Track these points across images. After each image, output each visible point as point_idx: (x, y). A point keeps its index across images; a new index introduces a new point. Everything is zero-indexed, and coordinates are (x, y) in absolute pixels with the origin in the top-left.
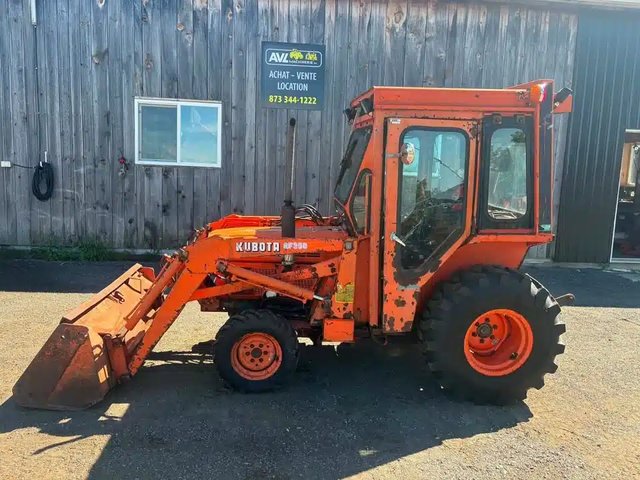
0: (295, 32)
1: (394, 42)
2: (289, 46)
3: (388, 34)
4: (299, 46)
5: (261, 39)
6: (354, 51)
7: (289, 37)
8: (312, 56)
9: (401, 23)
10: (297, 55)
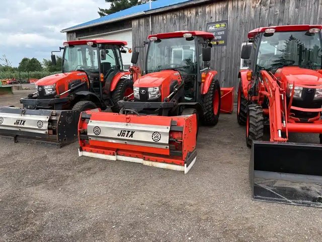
0: (217, 19)
1: (256, 12)
2: (216, 23)
3: (253, 9)
4: (219, 22)
5: (207, 22)
6: (239, 19)
7: (219, 19)
8: (223, 25)
9: (259, 4)
10: (218, 25)
